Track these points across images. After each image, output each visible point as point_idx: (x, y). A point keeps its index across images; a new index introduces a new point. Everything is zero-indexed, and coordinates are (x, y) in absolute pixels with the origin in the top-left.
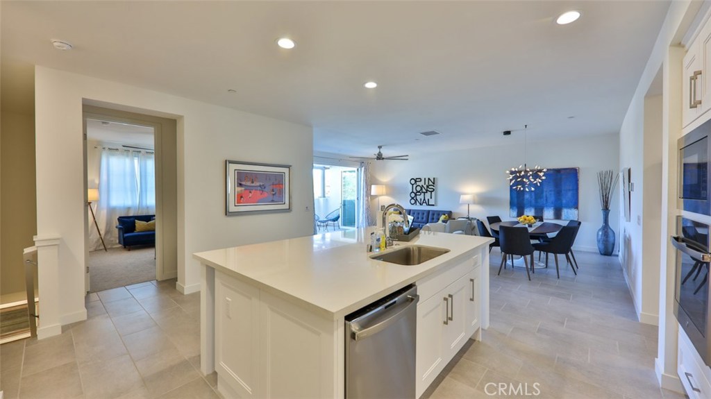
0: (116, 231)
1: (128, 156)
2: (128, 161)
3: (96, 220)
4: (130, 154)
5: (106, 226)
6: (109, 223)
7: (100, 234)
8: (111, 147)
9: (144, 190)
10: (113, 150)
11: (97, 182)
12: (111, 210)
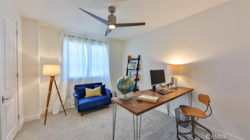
0: (73, 98)
1: (80, 42)
2: (80, 45)
3: (59, 90)
4: (82, 40)
5: (67, 93)
6: (68, 91)
7: (61, 102)
8: (69, 35)
9: (90, 66)
10: (71, 37)
11: (60, 60)
12: (70, 81)
